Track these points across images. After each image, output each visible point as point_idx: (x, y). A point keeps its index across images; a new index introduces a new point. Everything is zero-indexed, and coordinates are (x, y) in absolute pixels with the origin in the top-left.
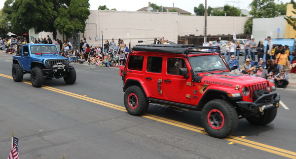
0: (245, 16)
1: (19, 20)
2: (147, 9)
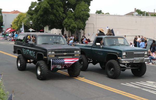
1: (38, 20)
2: (134, 14)
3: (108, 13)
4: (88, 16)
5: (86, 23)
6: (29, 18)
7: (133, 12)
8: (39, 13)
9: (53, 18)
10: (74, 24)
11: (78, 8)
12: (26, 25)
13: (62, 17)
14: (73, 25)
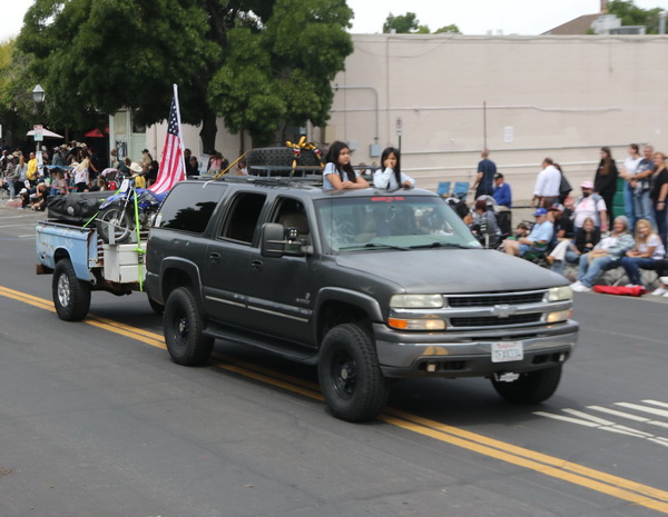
3: (454, 29)
4: (344, 46)
7: (594, 17)
9: (156, 64)
10: (270, 96)
12: (14, 106)
13: (203, 57)
14: (266, 99)
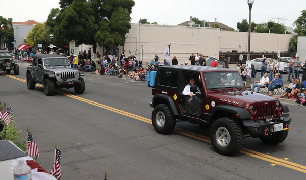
0: (290, 33)
1: (61, 32)
2: (189, 24)
3: (156, 23)
4: (129, 26)
5: (126, 36)
6: (48, 30)
7: (189, 22)
8: (62, 23)
11: (114, 17)
12: (45, 39)
13: (93, 28)
14: (109, 39)
